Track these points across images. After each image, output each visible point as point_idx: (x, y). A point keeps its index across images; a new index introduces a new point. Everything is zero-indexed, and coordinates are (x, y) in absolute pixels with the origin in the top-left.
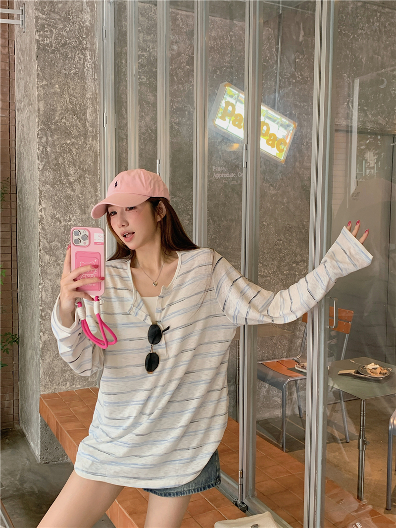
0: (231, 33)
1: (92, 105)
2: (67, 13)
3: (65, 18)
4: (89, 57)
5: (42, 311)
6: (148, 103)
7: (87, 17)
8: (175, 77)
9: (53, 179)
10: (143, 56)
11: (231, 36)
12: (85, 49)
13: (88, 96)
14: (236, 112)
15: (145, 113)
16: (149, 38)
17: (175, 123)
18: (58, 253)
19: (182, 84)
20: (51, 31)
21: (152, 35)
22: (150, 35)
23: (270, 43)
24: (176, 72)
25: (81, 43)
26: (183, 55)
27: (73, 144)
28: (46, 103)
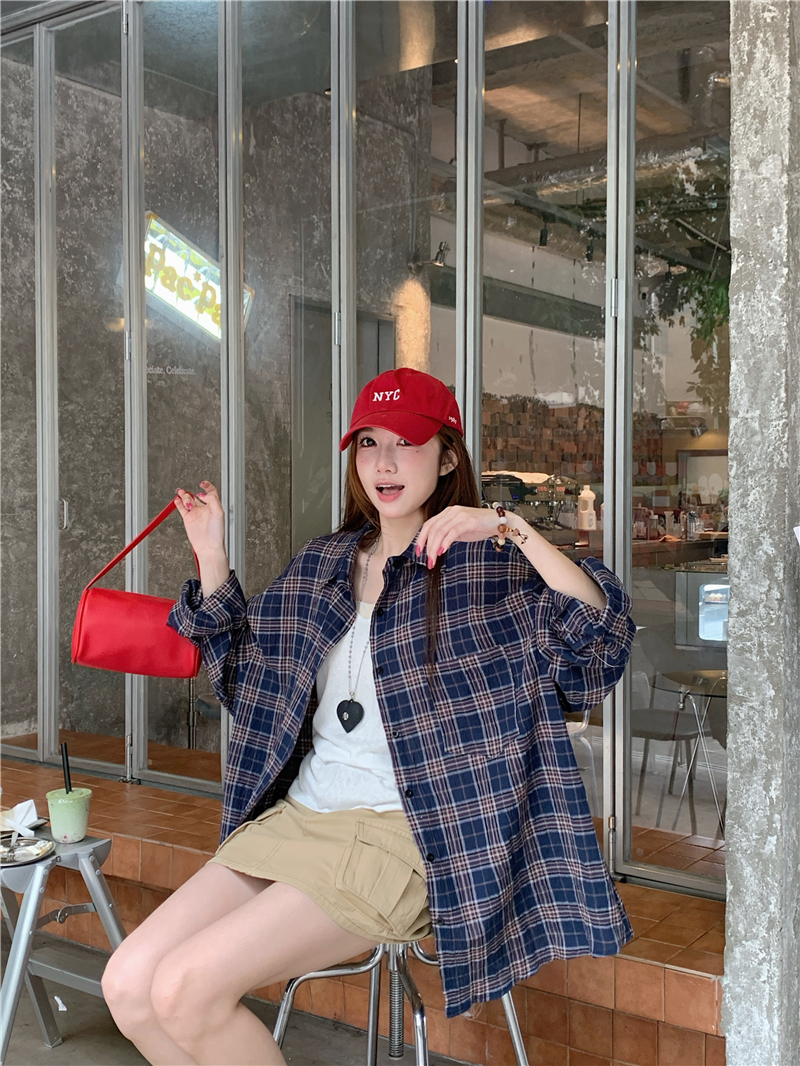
0: (151, 129)
6: (26, 235)
8: (66, 195)
10: (17, 152)
11: (150, 133)
14: (167, 264)
15: (20, 251)
16: (26, 123)
17: (68, 273)
19: (78, 207)
21: (31, 119)
22: (27, 117)
23: (208, 154)
24: (69, 186)
26: (79, 157)
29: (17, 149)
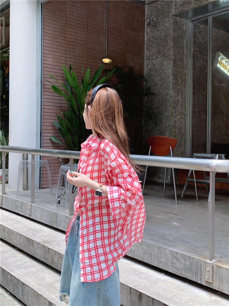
1: (185, 57)
2: (180, 26)
3: (179, 28)
4: (185, 41)
5: (172, 129)
6: (199, 58)
7: (184, 28)
9: (176, 82)
12: (184, 38)
13: (184, 55)
14: (223, 62)
16: (199, 35)
18: (176, 108)
20: (176, 32)
22: (199, 34)
25: (183, 36)
27: (180, 71)
28: (174, 56)
29: (198, 41)
